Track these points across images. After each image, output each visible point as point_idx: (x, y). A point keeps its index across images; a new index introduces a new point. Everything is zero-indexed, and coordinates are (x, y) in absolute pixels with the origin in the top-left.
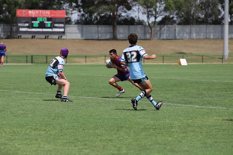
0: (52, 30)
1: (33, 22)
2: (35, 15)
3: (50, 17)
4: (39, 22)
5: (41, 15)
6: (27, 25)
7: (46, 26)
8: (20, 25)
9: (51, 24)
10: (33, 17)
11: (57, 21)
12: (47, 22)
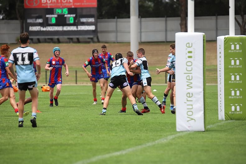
0: (77, 28)
1: (47, 16)
2: (51, 5)
3: (73, 7)
4: (56, 16)
5: (60, 5)
6: (40, 21)
7: (68, 22)
8: (29, 21)
9: (75, 18)
10: (49, 7)
11: (84, 13)
12: (69, 16)
